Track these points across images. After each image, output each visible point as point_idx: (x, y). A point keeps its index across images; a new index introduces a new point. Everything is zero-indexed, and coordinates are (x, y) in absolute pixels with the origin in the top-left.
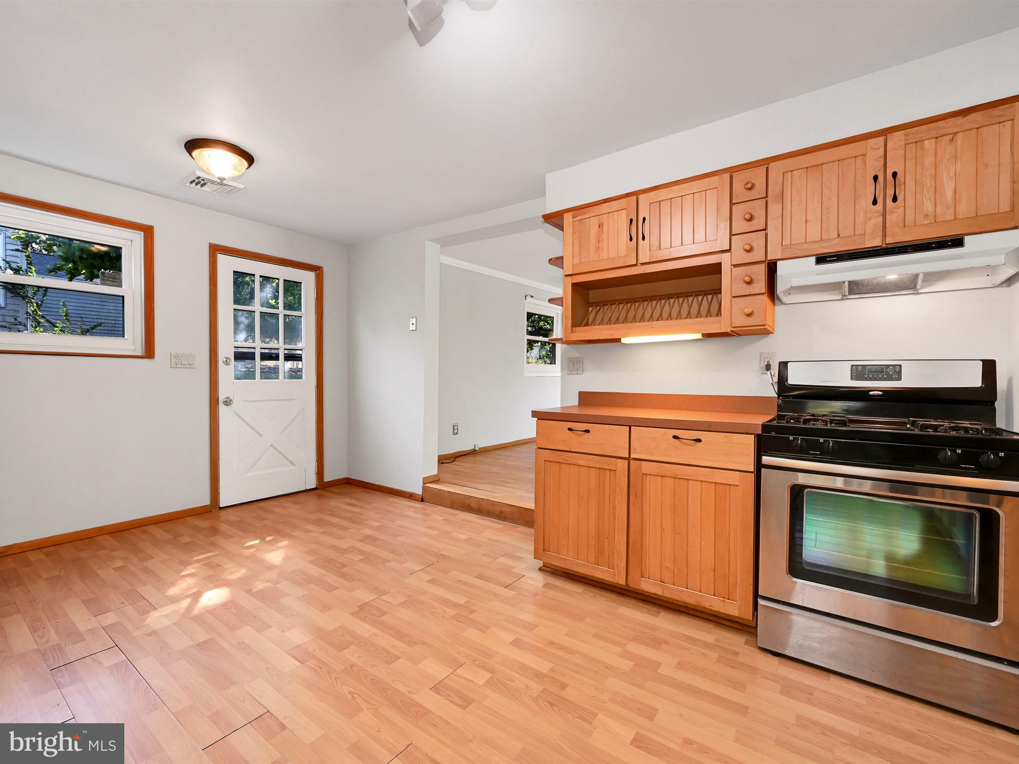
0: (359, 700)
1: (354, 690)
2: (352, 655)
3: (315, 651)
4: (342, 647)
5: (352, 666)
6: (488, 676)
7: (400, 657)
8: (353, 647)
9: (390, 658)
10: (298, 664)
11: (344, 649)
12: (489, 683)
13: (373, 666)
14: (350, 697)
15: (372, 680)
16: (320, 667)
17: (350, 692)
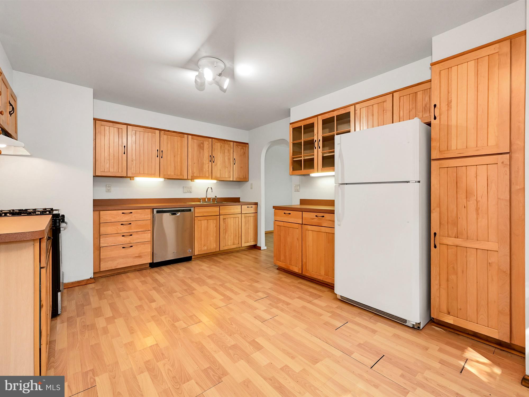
0: (229, 322)
1: (231, 325)
2: (230, 341)
3: (249, 346)
4: (235, 347)
5: (231, 336)
6: (176, 324)
7: (207, 336)
8: (229, 346)
9: (213, 336)
10: (256, 340)
11: (234, 345)
12: (178, 320)
13: (221, 334)
14: (232, 323)
15: (223, 328)
16: (245, 337)
17: (232, 325)
